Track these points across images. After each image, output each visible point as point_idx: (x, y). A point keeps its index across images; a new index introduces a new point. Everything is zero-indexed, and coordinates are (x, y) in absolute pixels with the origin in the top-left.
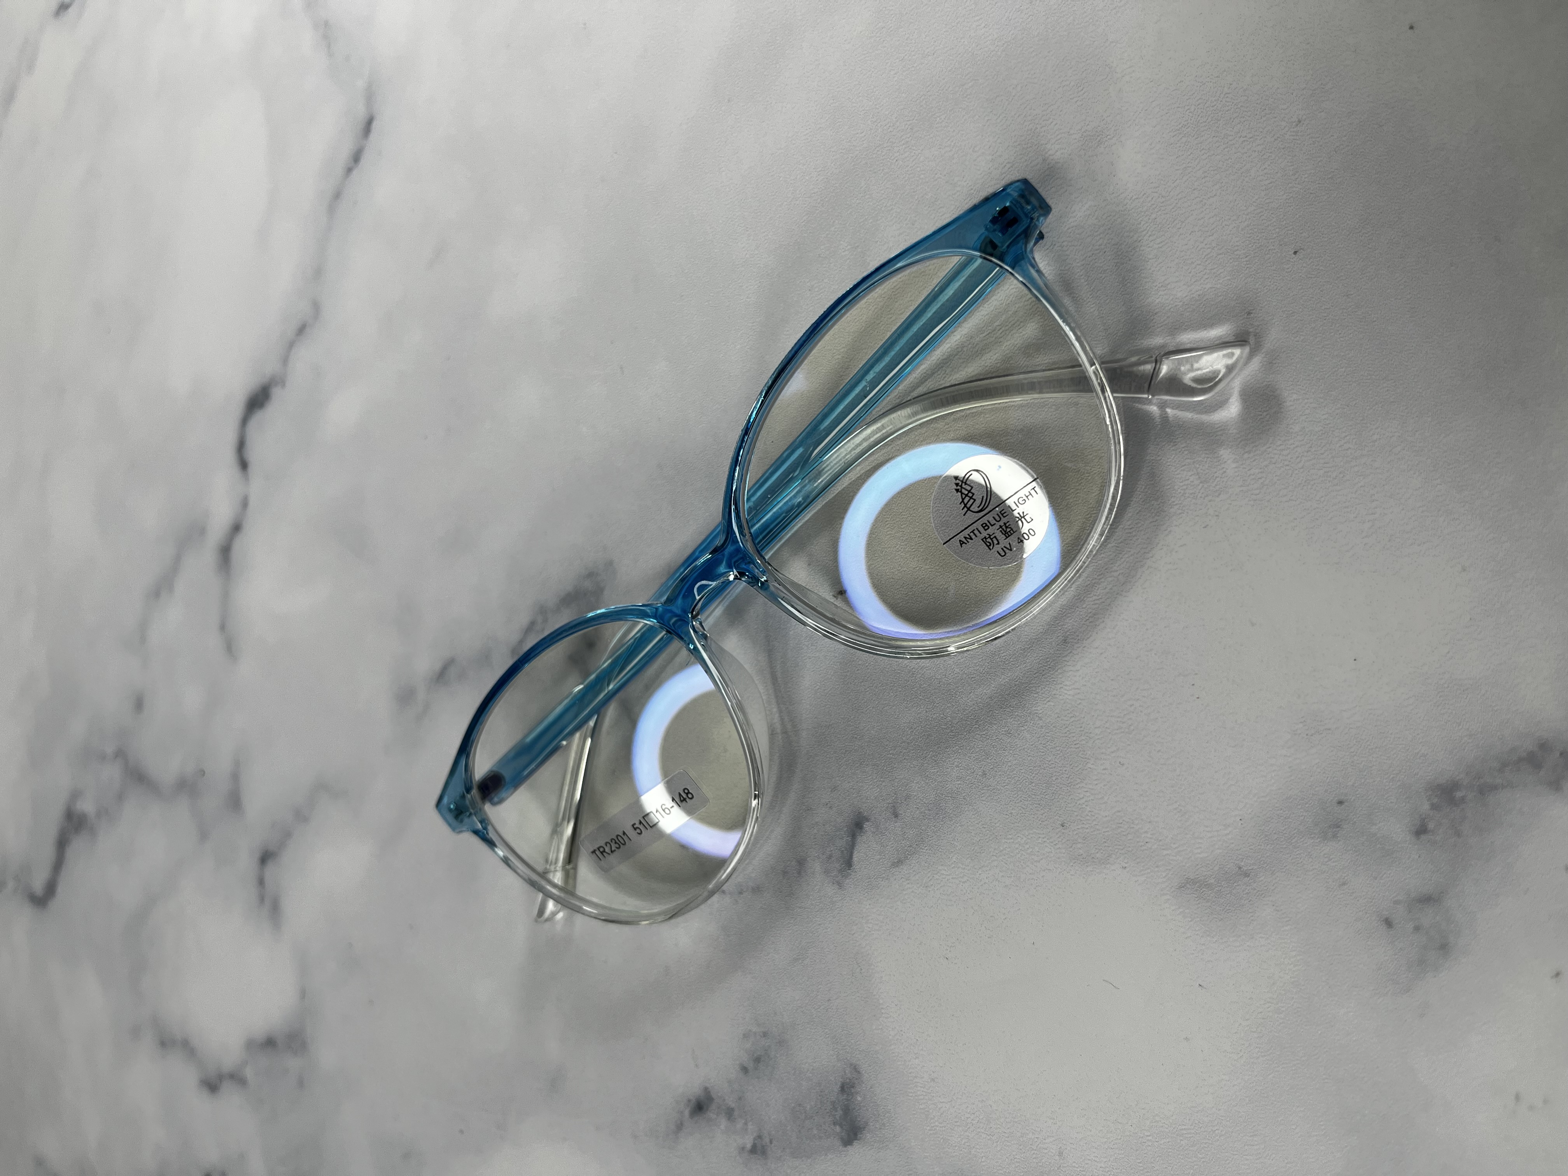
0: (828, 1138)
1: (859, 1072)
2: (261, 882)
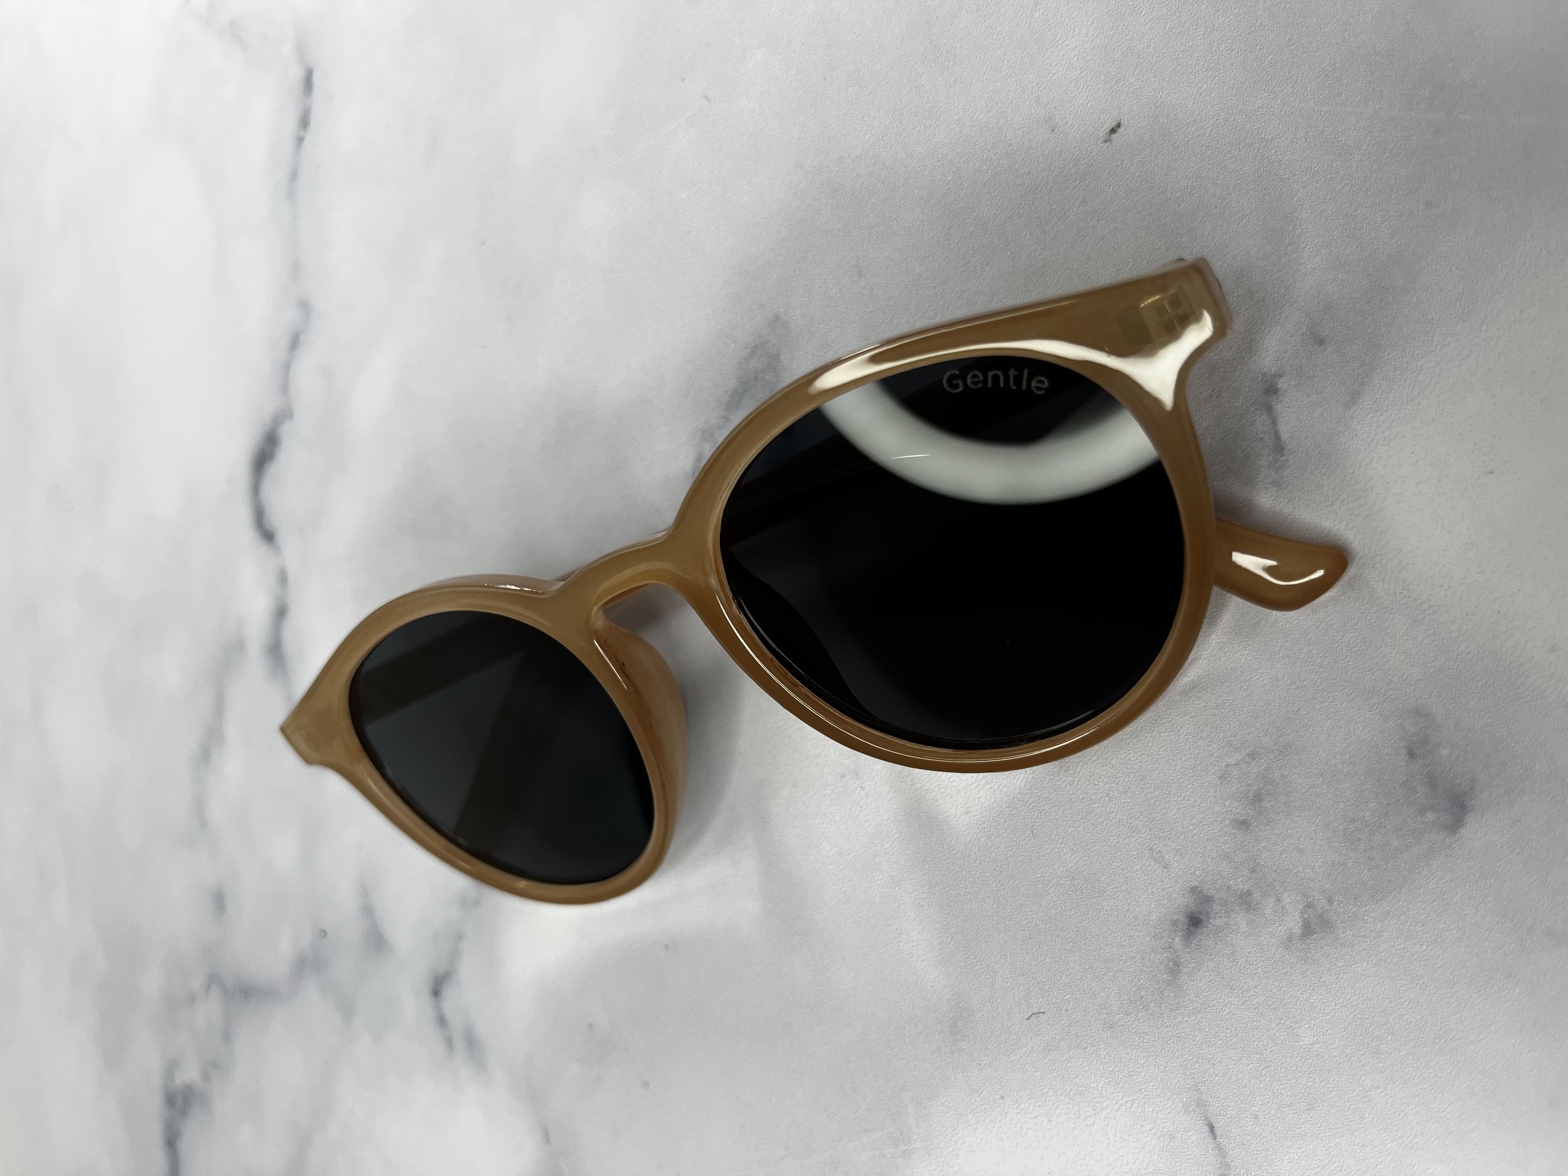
0: (1419, 839)
1: (1427, 716)
2: (442, 1021)
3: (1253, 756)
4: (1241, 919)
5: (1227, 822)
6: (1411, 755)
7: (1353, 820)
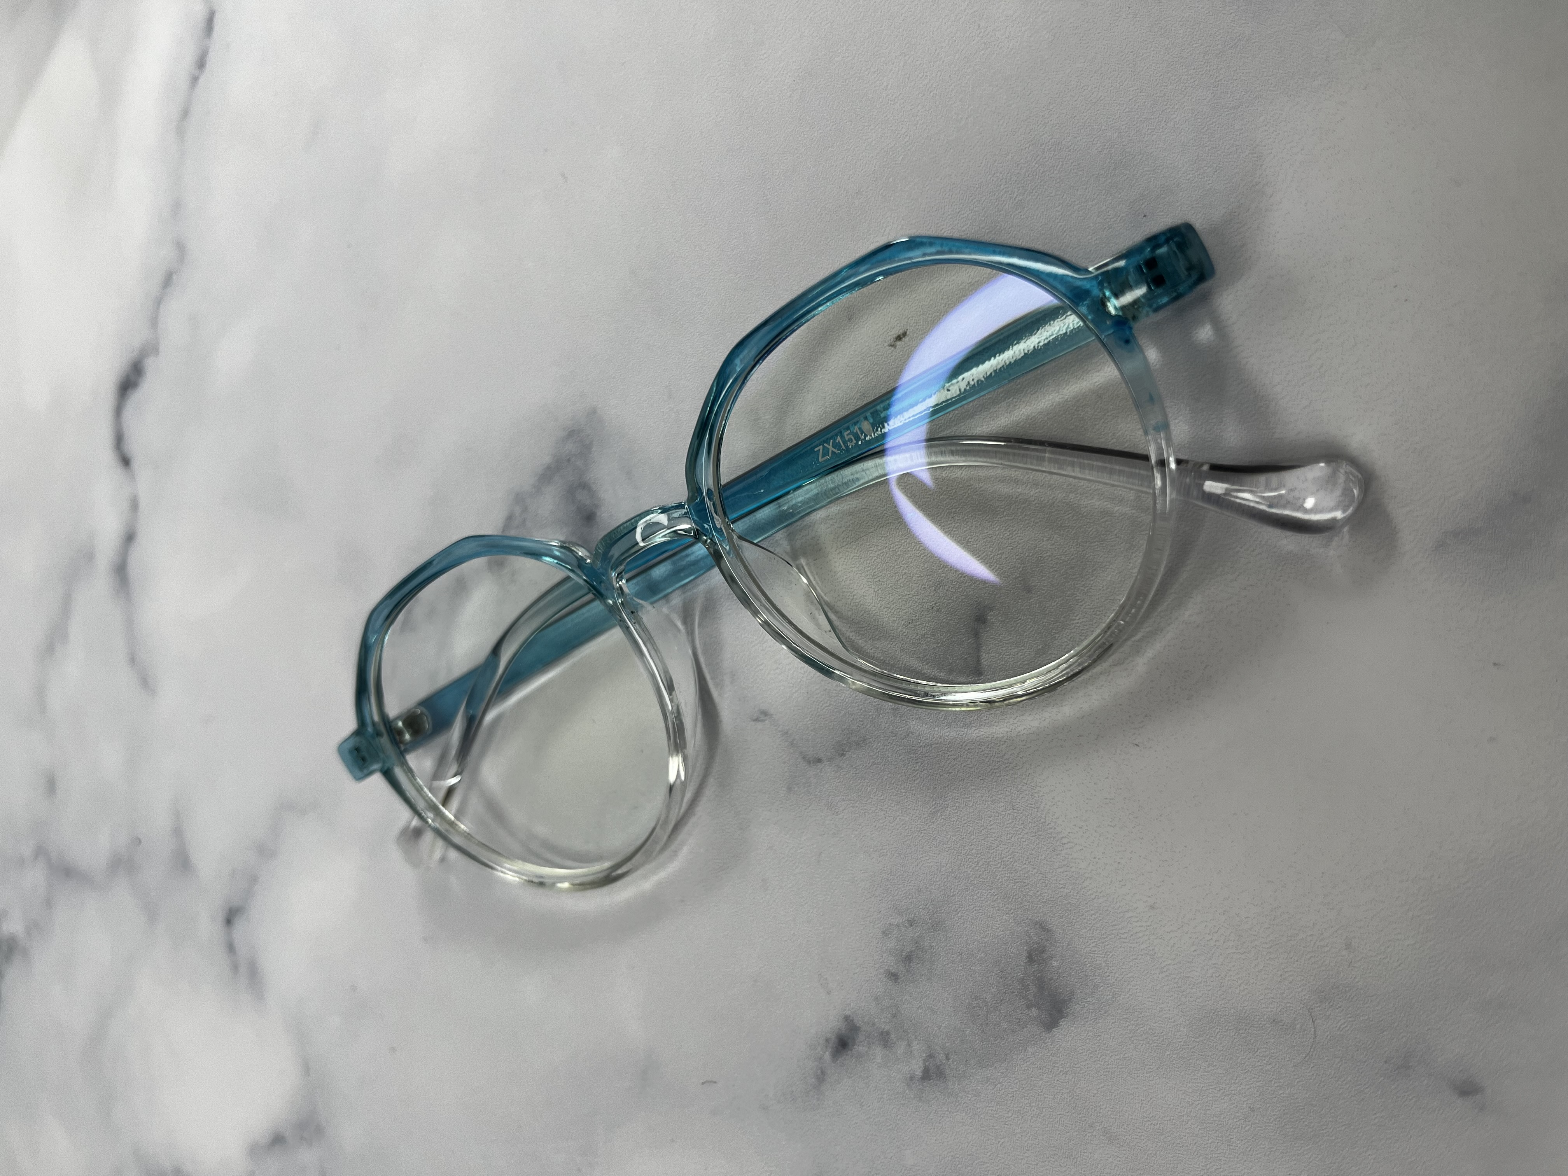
0: (1023, 1028)
1: (1048, 930)
2: (231, 948)
3: (911, 923)
4: (878, 1053)
5: (882, 970)
6: (1030, 958)
7: (976, 998)
